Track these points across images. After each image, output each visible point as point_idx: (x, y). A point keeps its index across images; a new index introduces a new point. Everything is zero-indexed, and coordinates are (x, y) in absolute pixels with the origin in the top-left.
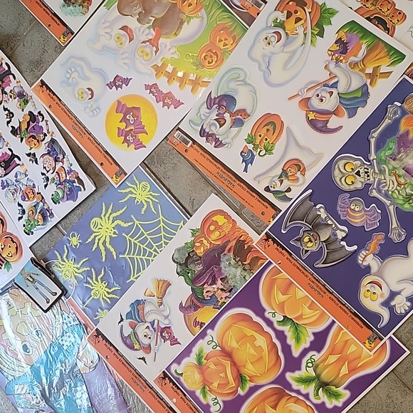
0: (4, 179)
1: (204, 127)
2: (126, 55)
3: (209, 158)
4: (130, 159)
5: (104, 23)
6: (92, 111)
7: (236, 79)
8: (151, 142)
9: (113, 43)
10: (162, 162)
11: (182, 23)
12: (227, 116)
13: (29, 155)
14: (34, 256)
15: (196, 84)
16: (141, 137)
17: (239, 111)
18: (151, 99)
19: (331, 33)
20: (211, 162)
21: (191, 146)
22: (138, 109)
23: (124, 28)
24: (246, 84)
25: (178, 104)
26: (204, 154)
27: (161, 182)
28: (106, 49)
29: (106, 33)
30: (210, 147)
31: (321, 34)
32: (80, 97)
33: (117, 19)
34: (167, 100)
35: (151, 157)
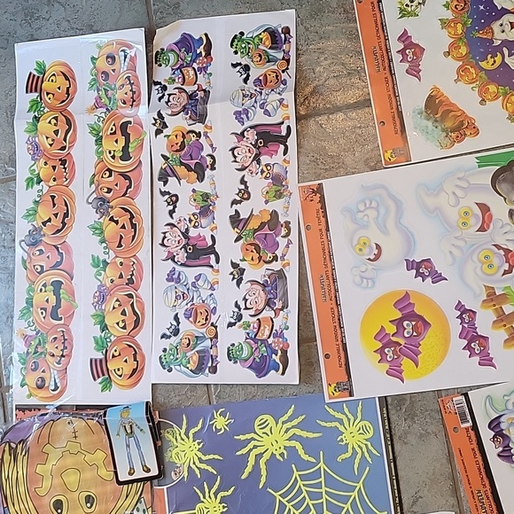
0: (178, 268)
1: (502, 419)
2: (461, 244)
3: (481, 463)
4: (371, 379)
5: (459, 179)
6: (362, 278)
8: (416, 381)
9: (453, 215)
10: (411, 416)
13: (234, 265)
14: (150, 400)
16: (406, 363)
18: (456, 327)
20: (479, 469)
21: (467, 429)
22: (427, 324)
23: (484, 208)
25: (487, 361)
26: (477, 452)
27: (392, 440)
28: (437, 212)
29: (454, 193)
30: (492, 450)
32: (358, 247)
33: (480, 187)
34: (475, 342)
35: (400, 399)
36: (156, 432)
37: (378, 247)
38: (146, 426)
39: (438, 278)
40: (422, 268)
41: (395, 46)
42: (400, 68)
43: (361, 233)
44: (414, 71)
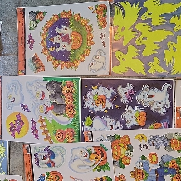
2: (36, 102)
3: (31, 164)
5: (38, 83)
6: (9, 106)
7: (61, 152)
8: (19, 139)
9: (35, 93)
10: (16, 148)
11: (62, 114)
15: (48, 138)
16: (16, 133)
18: (31, 126)
19: (102, 174)
20: (30, 166)
21: (29, 155)
22: (23, 123)
23: (43, 93)
24: (63, 156)
25: (37, 137)
26: (30, 161)
27: (10, 154)
28: (31, 92)
29: (36, 87)
30: (34, 162)
31: (99, 171)
32: (9, 97)
33: (43, 87)
34: (35, 131)
35: (14, 143)
37: (14, 98)
39: (28, 111)
40: (24, 107)
41: (27, 38)
42: (27, 45)
43: (10, 93)
44: (31, 47)
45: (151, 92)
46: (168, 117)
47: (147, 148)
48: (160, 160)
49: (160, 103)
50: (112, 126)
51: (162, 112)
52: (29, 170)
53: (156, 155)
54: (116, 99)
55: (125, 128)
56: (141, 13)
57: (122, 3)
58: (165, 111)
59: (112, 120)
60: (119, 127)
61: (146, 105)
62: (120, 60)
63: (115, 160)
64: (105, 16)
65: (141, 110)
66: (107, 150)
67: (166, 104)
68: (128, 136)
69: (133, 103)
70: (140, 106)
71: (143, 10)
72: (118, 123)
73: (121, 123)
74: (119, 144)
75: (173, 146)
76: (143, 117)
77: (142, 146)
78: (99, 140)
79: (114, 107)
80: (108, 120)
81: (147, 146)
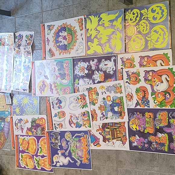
0: (16, 73)
1: (53, 102)
2: (51, 74)
4: (38, 93)
5: (52, 63)
7: (64, 100)
9: (51, 69)
10: (43, 100)
11: (64, 79)
12: (58, 104)
13: (23, 73)
14: (11, 93)
15: (58, 92)
16: (43, 91)
17: (60, 106)
18: (49, 87)
19: (84, 110)
21: (49, 103)
22: (46, 86)
23: (55, 68)
24: (65, 102)
25: (52, 93)
28: (49, 68)
29: (51, 65)
30: (52, 107)
31: (83, 108)
32: (39, 72)
33: (54, 65)
34: (51, 89)
35: (42, 97)
36: (12, 98)
37: (41, 73)
38: (10, 96)
39: (48, 79)
40: (46, 77)
41: (46, 40)
42: (46, 43)
43: (39, 70)
44: (48, 44)
45: (106, 63)
46: (114, 75)
47: (106, 93)
48: (112, 99)
49: (111, 68)
50: (88, 83)
51: (112, 73)
52: (49, 111)
53: (110, 96)
54: (89, 68)
55: (94, 83)
56: (99, 21)
57: (90, 17)
58: (113, 72)
59: (88, 79)
60: (92, 83)
61: (104, 70)
62: (91, 47)
63: (91, 101)
64: (82, 24)
65: (102, 73)
66: (86, 96)
67: (113, 68)
68: (96, 88)
69: (98, 69)
70: (101, 70)
71: (100, 19)
72: (91, 81)
73: (92, 81)
74: (92, 93)
75: (117, 91)
76: (103, 76)
77: (103, 92)
78: (82, 91)
79: (89, 72)
80: (86, 80)
81: (105, 92)
